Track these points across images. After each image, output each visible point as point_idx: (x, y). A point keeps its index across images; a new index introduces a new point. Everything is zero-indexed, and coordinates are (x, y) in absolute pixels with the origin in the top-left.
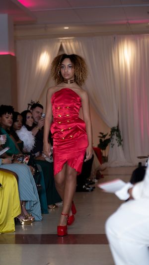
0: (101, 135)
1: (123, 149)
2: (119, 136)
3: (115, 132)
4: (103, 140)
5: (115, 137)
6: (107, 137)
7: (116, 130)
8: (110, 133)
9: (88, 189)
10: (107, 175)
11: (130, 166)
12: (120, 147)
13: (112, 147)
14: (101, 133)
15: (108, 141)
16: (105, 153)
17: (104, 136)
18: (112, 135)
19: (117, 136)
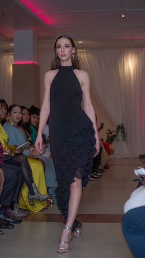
0: (109, 132)
1: (127, 144)
2: (123, 133)
3: (120, 130)
4: (110, 136)
5: (120, 133)
6: (114, 133)
7: (121, 128)
8: (116, 130)
9: (95, 176)
10: (113, 165)
11: (132, 158)
12: (124, 142)
13: (118, 142)
14: (108, 130)
15: (115, 136)
16: (111, 147)
17: (111, 133)
18: (117, 131)
19: (122, 132)
